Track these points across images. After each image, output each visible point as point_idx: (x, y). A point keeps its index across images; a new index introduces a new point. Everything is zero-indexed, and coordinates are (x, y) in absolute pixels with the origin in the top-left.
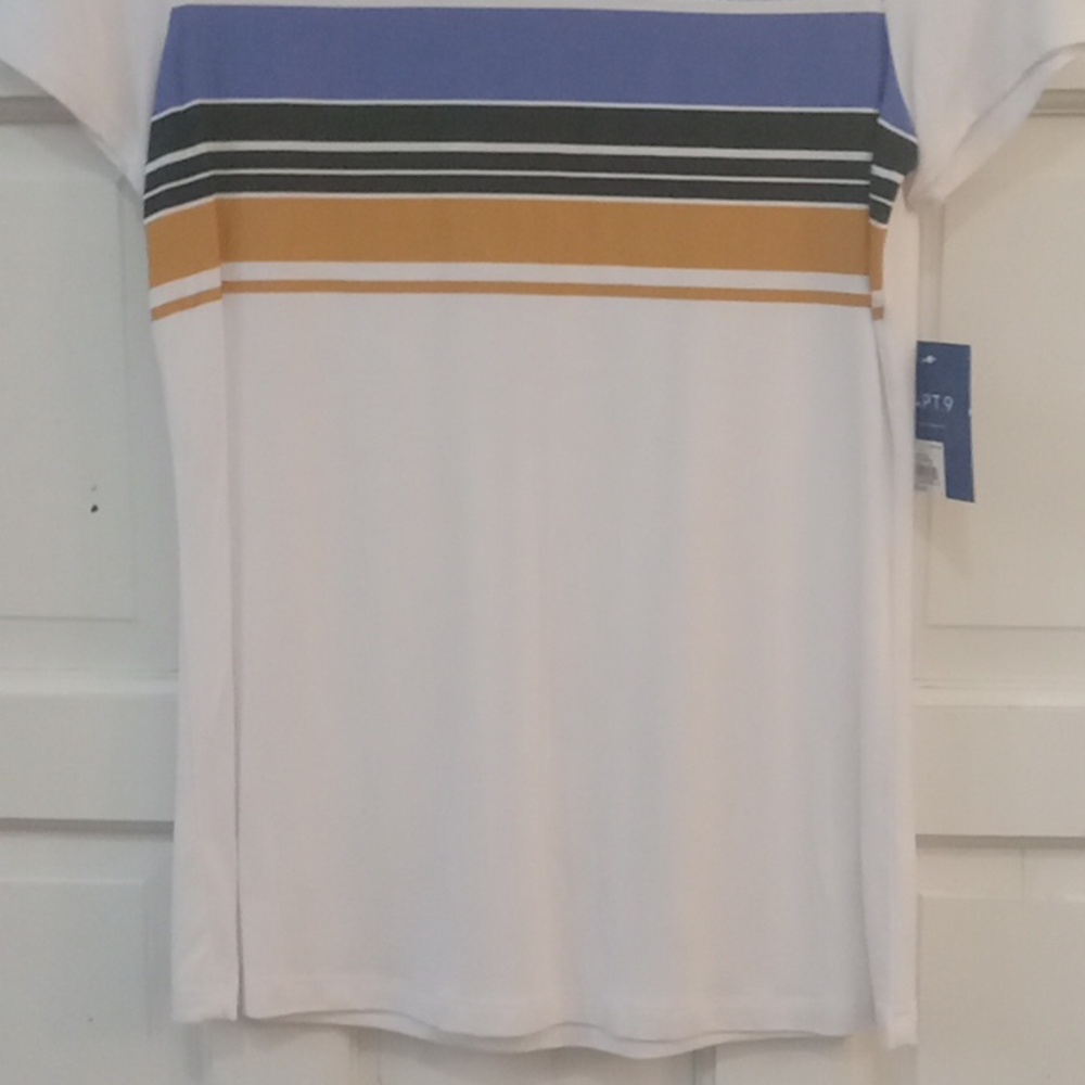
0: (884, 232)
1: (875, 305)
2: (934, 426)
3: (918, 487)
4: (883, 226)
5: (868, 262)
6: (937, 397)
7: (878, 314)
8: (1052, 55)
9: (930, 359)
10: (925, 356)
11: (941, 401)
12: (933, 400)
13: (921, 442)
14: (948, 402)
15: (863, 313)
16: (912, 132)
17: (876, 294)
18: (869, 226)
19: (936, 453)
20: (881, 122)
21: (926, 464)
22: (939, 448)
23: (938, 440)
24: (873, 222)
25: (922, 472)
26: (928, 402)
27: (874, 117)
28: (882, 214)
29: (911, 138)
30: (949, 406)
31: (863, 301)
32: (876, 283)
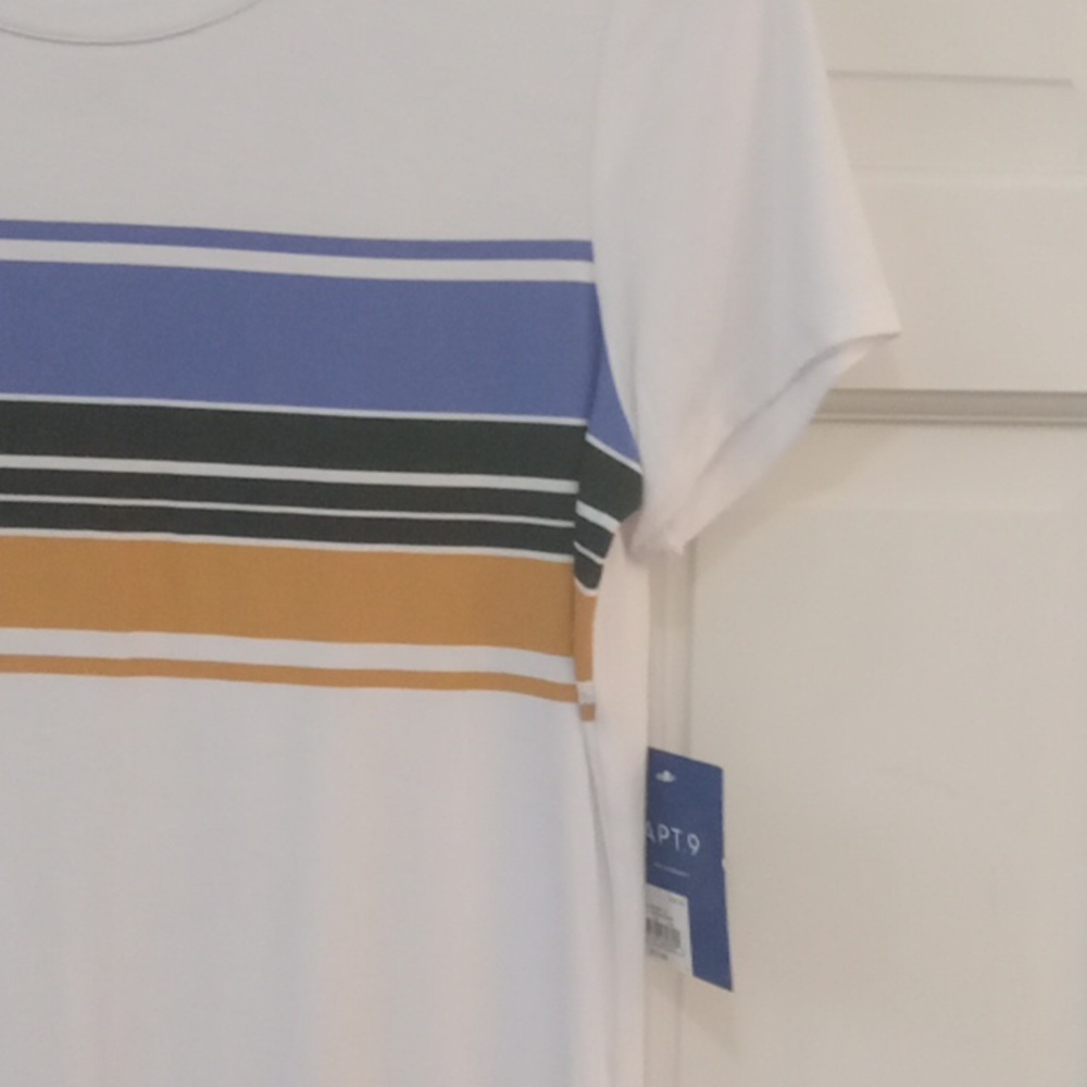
0: (593, 600)
1: (582, 701)
2: (674, 871)
3: (651, 951)
4: (590, 593)
5: (573, 639)
6: (677, 831)
7: (588, 713)
8: (833, 352)
9: (667, 777)
10: (661, 771)
11: (683, 838)
12: (672, 834)
13: (655, 890)
14: (693, 842)
15: (567, 711)
16: (634, 454)
17: (583, 687)
18: (573, 589)
19: (678, 911)
20: (591, 439)
21: (663, 921)
22: (681, 904)
23: (679, 891)
24: (579, 585)
25: (656, 930)
26: (666, 836)
27: (583, 430)
28: (590, 574)
29: (633, 465)
30: (695, 849)
31: (566, 693)
32: (584, 670)
